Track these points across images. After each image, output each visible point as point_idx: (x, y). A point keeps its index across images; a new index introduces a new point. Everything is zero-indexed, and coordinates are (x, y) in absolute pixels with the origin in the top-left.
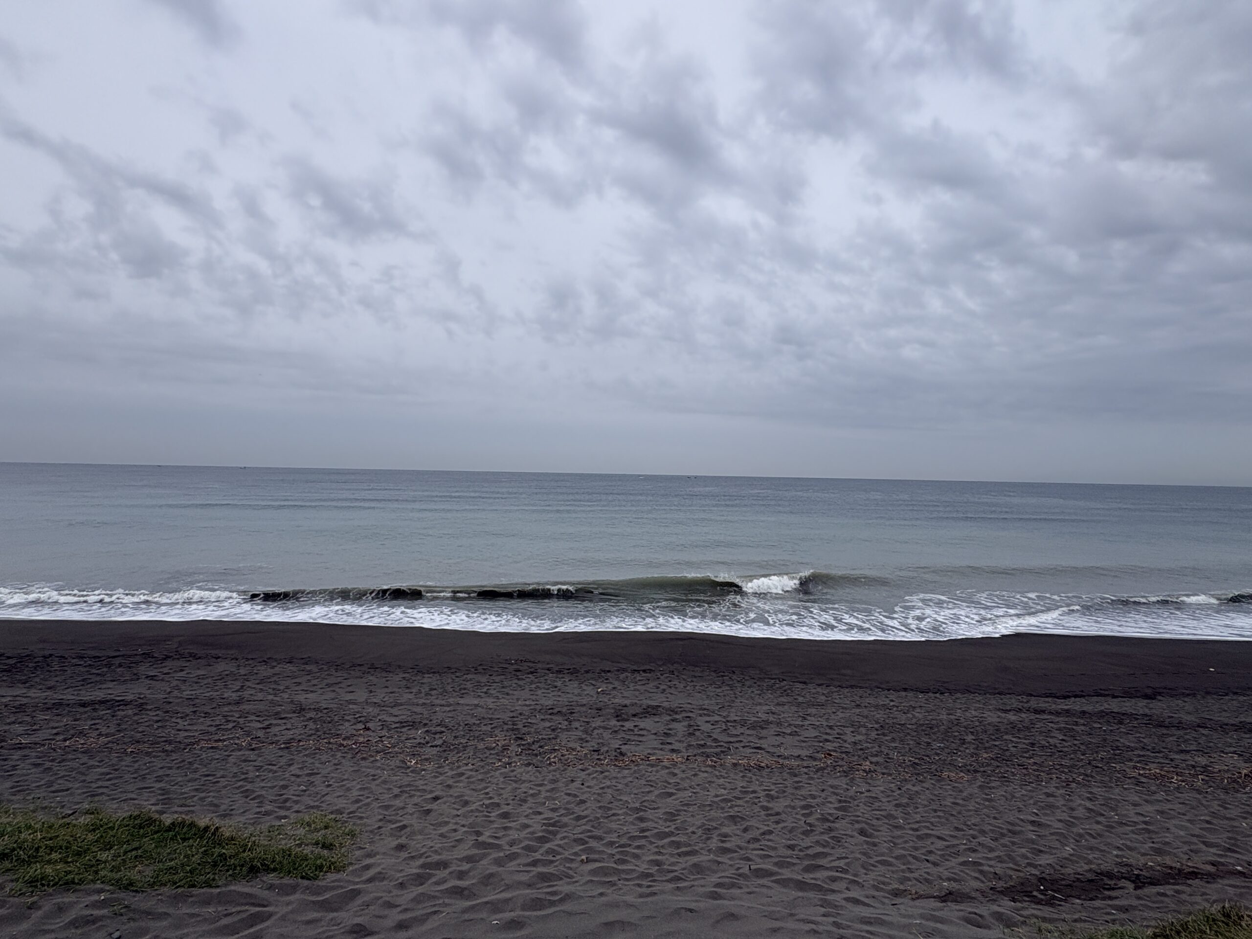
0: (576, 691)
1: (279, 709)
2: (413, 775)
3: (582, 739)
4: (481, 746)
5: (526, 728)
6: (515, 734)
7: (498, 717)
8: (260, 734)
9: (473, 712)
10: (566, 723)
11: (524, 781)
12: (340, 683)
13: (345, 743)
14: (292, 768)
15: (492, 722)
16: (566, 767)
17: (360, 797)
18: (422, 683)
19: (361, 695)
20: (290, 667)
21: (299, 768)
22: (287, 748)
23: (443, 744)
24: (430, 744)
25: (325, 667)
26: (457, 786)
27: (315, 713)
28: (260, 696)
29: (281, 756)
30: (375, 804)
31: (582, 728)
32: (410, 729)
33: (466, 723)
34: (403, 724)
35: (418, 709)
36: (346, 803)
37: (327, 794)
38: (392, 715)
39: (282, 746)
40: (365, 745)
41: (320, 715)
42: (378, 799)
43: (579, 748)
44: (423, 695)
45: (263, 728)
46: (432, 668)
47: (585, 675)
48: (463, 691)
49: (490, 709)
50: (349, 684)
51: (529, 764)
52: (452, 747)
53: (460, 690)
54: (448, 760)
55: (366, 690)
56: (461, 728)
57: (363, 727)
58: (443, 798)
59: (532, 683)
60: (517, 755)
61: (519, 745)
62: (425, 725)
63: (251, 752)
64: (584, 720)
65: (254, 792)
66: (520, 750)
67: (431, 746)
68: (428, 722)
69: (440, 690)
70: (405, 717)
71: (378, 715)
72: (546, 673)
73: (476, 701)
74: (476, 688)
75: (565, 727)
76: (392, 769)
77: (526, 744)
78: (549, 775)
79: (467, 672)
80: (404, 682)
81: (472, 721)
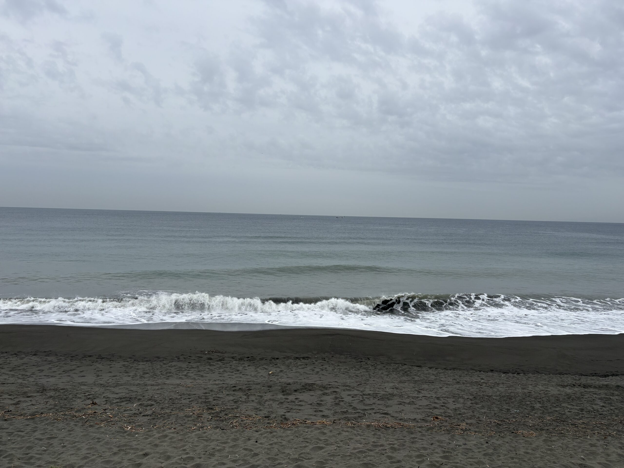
0: (253, 374)
1: (26, 390)
2: (129, 438)
3: (257, 409)
4: (181, 414)
5: (214, 401)
6: (207, 406)
7: (194, 393)
8: (12, 408)
9: (176, 390)
10: (245, 397)
11: (213, 440)
12: (74, 370)
13: (77, 414)
14: (36, 434)
15: (190, 397)
16: (244, 429)
17: (88, 455)
18: (137, 369)
19: (90, 378)
20: (34, 358)
21: (41, 434)
22: (33, 419)
23: (152, 414)
24: (143, 414)
25: (62, 358)
26: (162, 445)
27: (54, 392)
28: (12, 380)
29: (28, 425)
30: (99, 460)
31: (257, 401)
32: (127, 403)
33: (171, 397)
34: (122, 399)
35: (134, 388)
36: (77, 460)
37: (63, 453)
38: (113, 393)
39: (29, 417)
40: (93, 416)
41: (58, 394)
42: (101, 456)
43: (254, 416)
44: (138, 377)
45: (14, 404)
46: (145, 358)
47: (260, 361)
48: (169, 375)
49: (189, 387)
50: (81, 370)
51: (217, 427)
52: (159, 416)
53: (167, 373)
54: (156, 426)
55: (95, 375)
56: (167, 402)
57: (92, 402)
58: (151, 454)
59: (220, 368)
60: (208, 421)
61: (210, 414)
62: (139, 399)
63: (5, 422)
64: (259, 395)
65: (6, 451)
66: (210, 417)
67: (144, 416)
68: (141, 398)
69: (151, 374)
70: (124, 394)
71: (103, 393)
72: (231, 361)
73: (178, 382)
74: (179, 372)
75: (244, 400)
76: (113, 434)
77: (215, 413)
78: (231, 435)
79: (172, 360)
80: (124, 369)
81: (175, 396)
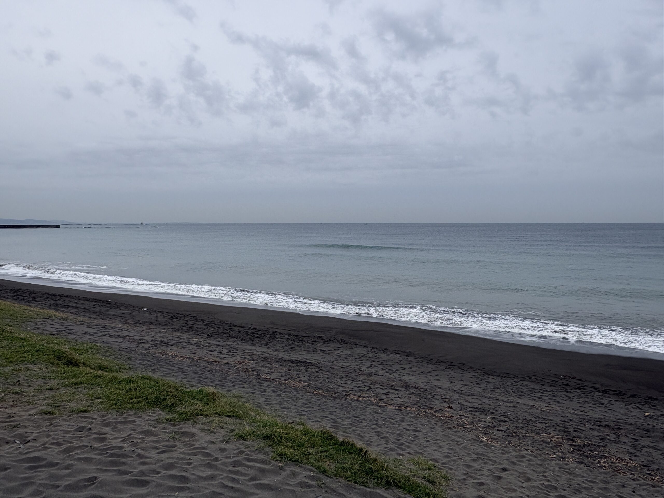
0: (623, 411)
1: (393, 383)
2: (485, 448)
3: (631, 453)
4: (538, 438)
5: (576, 433)
6: (567, 436)
7: (551, 419)
8: (383, 397)
9: (529, 411)
10: (614, 436)
11: (578, 475)
12: (430, 372)
13: (436, 414)
14: (404, 424)
15: (546, 422)
16: (616, 473)
17: (449, 455)
18: (488, 382)
19: (445, 383)
20: (397, 356)
21: (408, 425)
22: (400, 410)
23: (507, 430)
24: (497, 428)
25: (420, 360)
26: (520, 465)
27: (416, 390)
28: (381, 373)
29: (397, 415)
30: (459, 462)
31: (630, 444)
32: (480, 414)
33: (524, 418)
34: (476, 410)
35: (486, 401)
36: (440, 456)
37: (427, 446)
38: (467, 401)
39: (397, 408)
40: (450, 418)
41: (419, 392)
42: (461, 459)
43: (628, 460)
44: (489, 391)
45: (385, 394)
46: (495, 372)
47: (631, 398)
48: (520, 394)
49: (544, 411)
50: (436, 374)
51: (581, 463)
52: (514, 434)
53: (518, 392)
54: (511, 443)
55: (448, 380)
56: (520, 421)
57: (448, 406)
58: (510, 470)
59: (579, 396)
60: (569, 452)
61: (571, 445)
62: (493, 413)
63: (379, 408)
64: (632, 437)
65: (383, 434)
66: (572, 449)
67: (498, 430)
68: (494, 411)
69: (502, 390)
70: (477, 404)
71: (458, 399)
72: (593, 391)
73: (531, 403)
74: (531, 392)
75: (614, 439)
76: (470, 440)
77: (577, 445)
78: (600, 475)
79: (523, 379)
80: (475, 379)
81: (529, 417)
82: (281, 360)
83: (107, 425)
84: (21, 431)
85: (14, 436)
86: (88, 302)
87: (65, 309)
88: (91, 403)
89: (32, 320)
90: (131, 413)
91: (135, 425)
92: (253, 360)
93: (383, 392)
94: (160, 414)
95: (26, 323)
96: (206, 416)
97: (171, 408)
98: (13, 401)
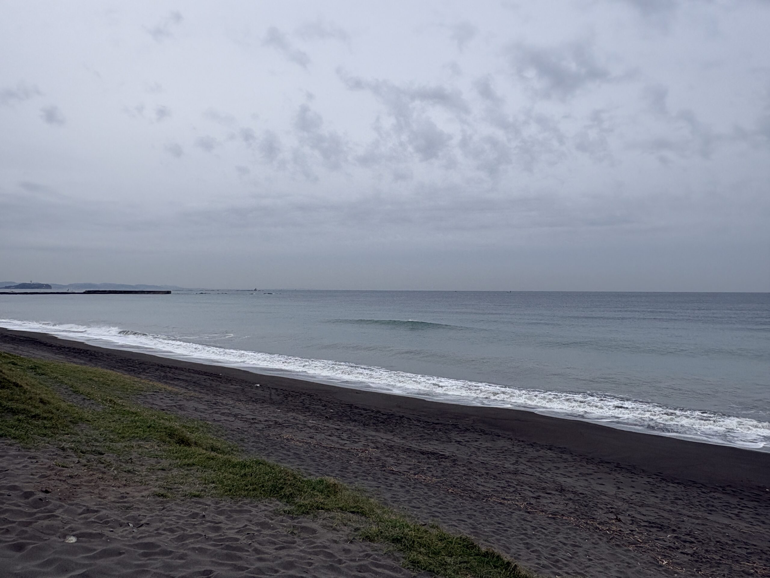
1: (544, 485)
4: (736, 567)
7: (755, 543)
8: (533, 501)
9: (724, 531)
12: (591, 474)
13: (600, 527)
14: (559, 536)
15: (747, 547)
18: (667, 491)
19: (611, 490)
20: (550, 453)
21: (564, 537)
22: (554, 518)
23: (694, 554)
24: (681, 551)
25: (578, 459)
27: (573, 495)
28: (530, 471)
29: (550, 524)
32: (658, 531)
33: (718, 540)
34: (651, 524)
35: (666, 515)
38: (640, 513)
39: (550, 516)
40: (618, 534)
41: (577, 498)
44: (668, 502)
45: (535, 498)
46: (676, 479)
48: (710, 508)
49: (744, 533)
50: (599, 477)
52: (704, 560)
53: (708, 505)
54: (701, 571)
55: (615, 486)
56: (712, 544)
57: (615, 517)
62: (674, 531)
63: (528, 514)
65: (533, 546)
67: (681, 553)
68: (676, 529)
69: (685, 502)
70: (652, 518)
71: (628, 510)
73: (727, 521)
74: (725, 508)
76: (645, 563)
79: (715, 490)
80: (649, 487)
81: (724, 540)
82: (409, 450)
83: (221, 513)
84: (133, 513)
85: (127, 519)
86: (197, 375)
87: (176, 383)
88: (205, 487)
89: (142, 393)
90: (247, 501)
91: (250, 515)
92: (377, 448)
93: (531, 495)
94: (278, 505)
95: (136, 396)
96: (328, 510)
97: (289, 498)
98: (126, 480)
